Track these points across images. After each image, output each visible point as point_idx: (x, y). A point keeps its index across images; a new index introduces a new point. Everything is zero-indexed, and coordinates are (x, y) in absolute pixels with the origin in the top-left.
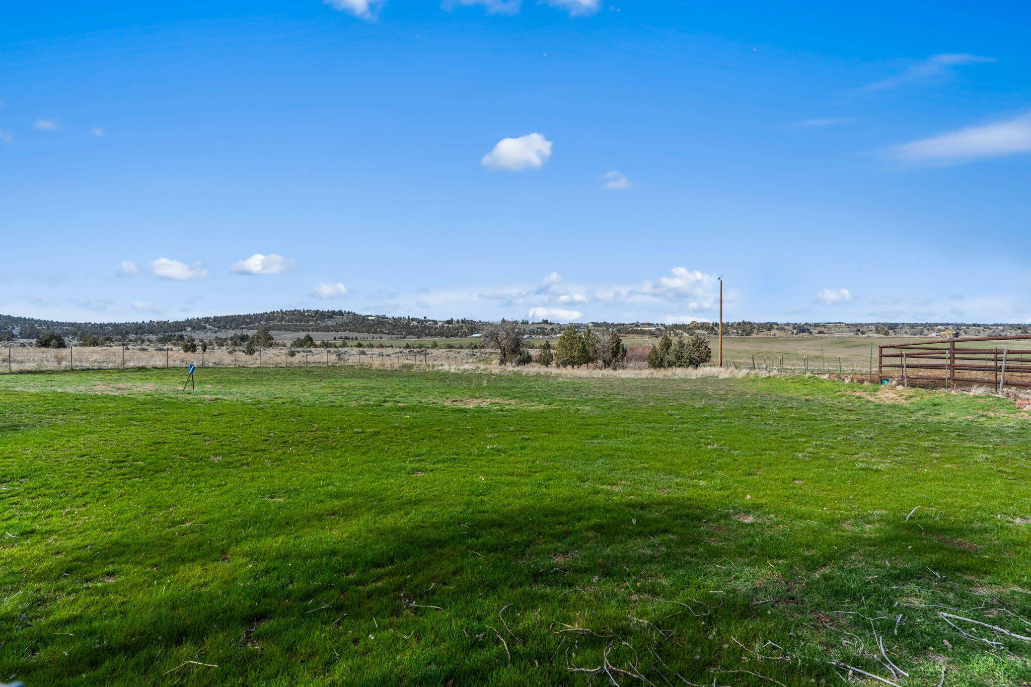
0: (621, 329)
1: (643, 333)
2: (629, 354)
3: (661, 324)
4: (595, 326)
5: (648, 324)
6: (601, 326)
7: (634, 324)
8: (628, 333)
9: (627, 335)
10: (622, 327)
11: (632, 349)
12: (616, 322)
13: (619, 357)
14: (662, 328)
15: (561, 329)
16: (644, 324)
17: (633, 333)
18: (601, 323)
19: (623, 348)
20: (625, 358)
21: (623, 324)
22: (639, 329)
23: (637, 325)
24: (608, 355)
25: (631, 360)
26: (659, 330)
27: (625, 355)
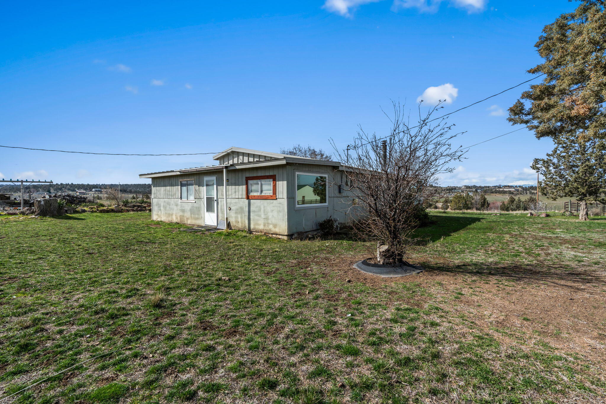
0: (487, 190)
1: (504, 192)
2: (491, 205)
3: (520, 187)
4: (467, 188)
5: (509, 186)
6: (471, 188)
7: (497, 186)
8: (492, 193)
9: (492, 194)
10: (488, 189)
11: (493, 203)
12: (483, 185)
13: (485, 207)
14: (520, 189)
15: (442, 190)
16: (505, 186)
17: (496, 193)
18: (472, 186)
19: (488, 203)
20: (489, 208)
21: (489, 187)
22: (501, 190)
23: (500, 187)
24: (479, 206)
25: (492, 209)
26: (518, 190)
27: (489, 206)
